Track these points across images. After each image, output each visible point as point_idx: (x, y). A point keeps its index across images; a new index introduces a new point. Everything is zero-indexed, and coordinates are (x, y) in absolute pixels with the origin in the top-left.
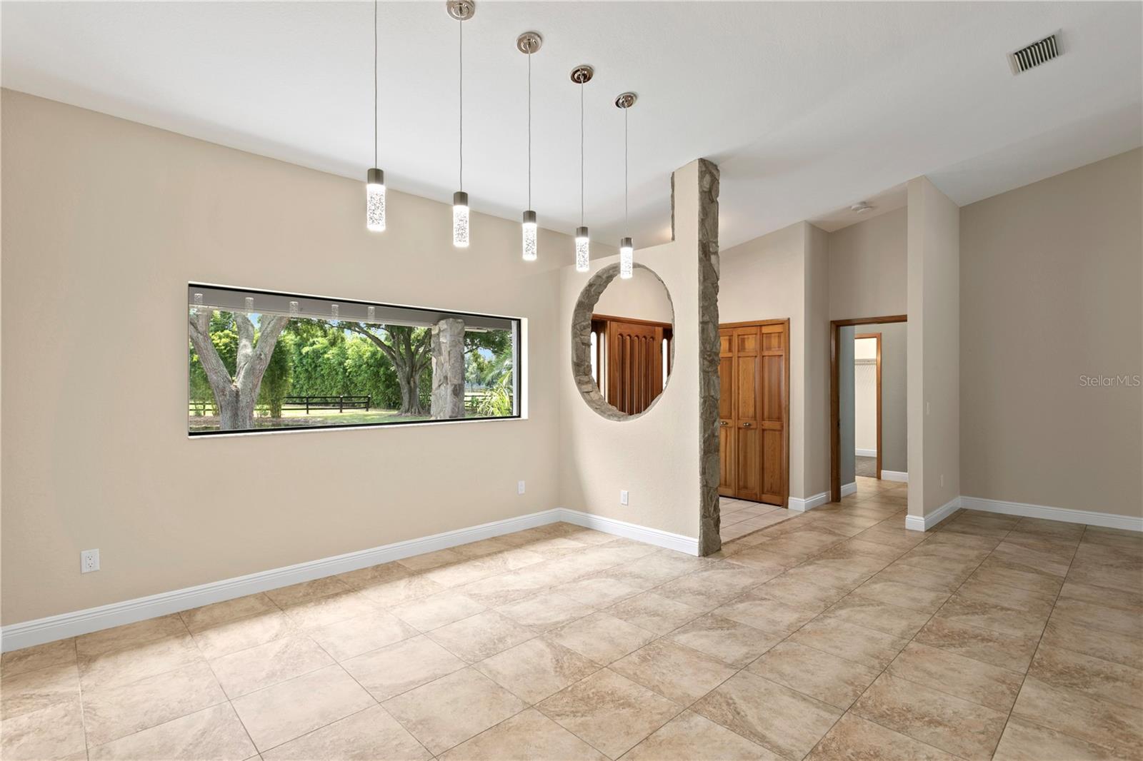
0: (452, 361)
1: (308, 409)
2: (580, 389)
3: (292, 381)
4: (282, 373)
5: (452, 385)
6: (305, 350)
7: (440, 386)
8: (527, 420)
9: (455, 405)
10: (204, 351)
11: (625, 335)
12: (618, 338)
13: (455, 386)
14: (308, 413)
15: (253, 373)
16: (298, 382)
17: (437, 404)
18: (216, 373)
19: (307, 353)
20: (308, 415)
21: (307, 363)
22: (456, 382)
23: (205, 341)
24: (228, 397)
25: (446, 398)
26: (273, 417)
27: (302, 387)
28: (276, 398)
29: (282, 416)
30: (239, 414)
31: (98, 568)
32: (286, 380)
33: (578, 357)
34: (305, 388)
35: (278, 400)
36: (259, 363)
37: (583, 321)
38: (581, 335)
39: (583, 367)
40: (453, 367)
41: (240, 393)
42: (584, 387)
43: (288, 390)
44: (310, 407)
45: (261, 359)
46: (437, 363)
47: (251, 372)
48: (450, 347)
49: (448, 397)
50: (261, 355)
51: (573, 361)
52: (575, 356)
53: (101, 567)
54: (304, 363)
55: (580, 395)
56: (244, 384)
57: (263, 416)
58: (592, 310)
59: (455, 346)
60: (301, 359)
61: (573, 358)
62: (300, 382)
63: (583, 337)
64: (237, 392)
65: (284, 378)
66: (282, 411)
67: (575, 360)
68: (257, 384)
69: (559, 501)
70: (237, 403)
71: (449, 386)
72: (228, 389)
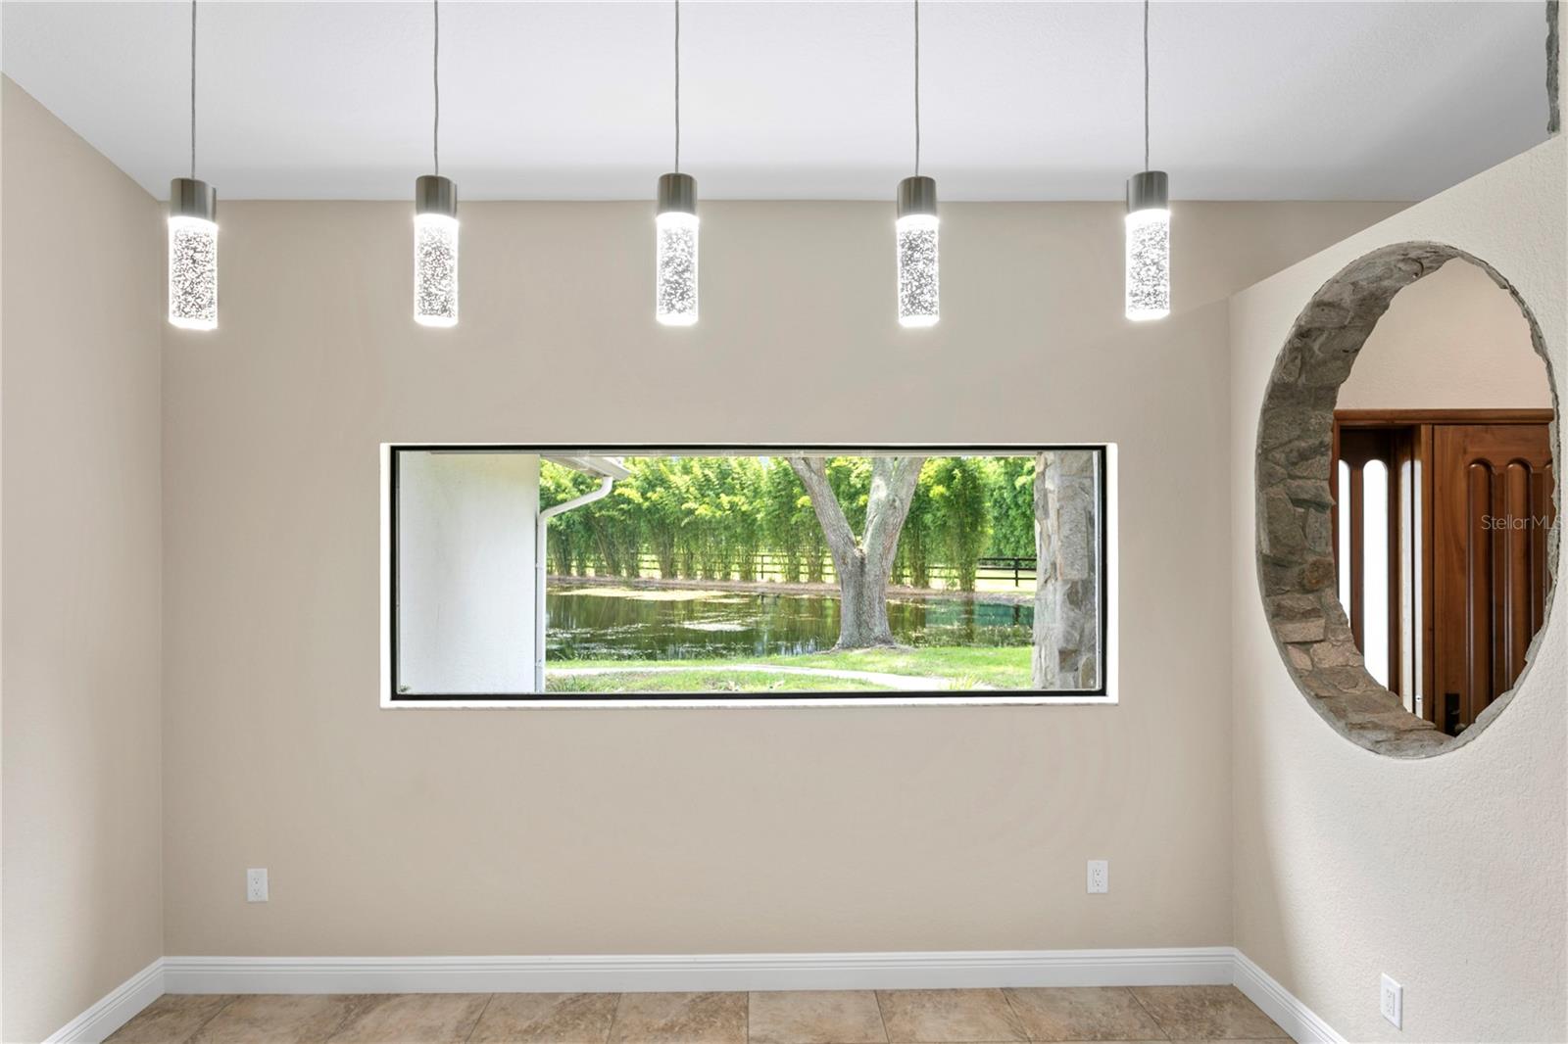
0: (1065, 531)
1: (1017, 579)
2: (1276, 632)
3: (991, 532)
4: (977, 520)
5: (1065, 582)
6: (1020, 482)
7: (1046, 582)
8: (1117, 705)
9: (1073, 626)
10: (819, 499)
11: (1497, 463)
12: (1469, 473)
13: (1074, 584)
14: (1017, 585)
15: (885, 529)
16: (1012, 532)
17: (1042, 618)
18: (834, 530)
19: (1023, 486)
20: (1017, 589)
21: (1024, 502)
22: (1076, 574)
23: (820, 484)
24: (850, 567)
25: (1054, 610)
26: (964, 590)
27: (1019, 542)
28: (966, 560)
29: (976, 590)
30: (865, 593)
31: (266, 897)
32: (982, 532)
33: (1274, 539)
34: (1022, 542)
35: (971, 563)
36: (892, 514)
37: (1299, 438)
38: (1293, 477)
39: (1296, 570)
40: (1067, 543)
41: (866, 561)
42: (1290, 626)
43: (986, 547)
44: (1021, 574)
45: (895, 508)
46: (1041, 533)
47: (882, 527)
48: (1059, 500)
49: (1058, 607)
50: (894, 501)
51: (1259, 552)
52: (1264, 537)
53: (269, 896)
54: (1020, 502)
55: (1276, 649)
56: (872, 546)
57: (950, 588)
58: (1334, 403)
59: (1072, 498)
60: (1015, 497)
61: (1259, 543)
62: (1016, 533)
63: (1295, 483)
64: (863, 559)
65: (979, 529)
66: (976, 580)
67: (1266, 550)
68: (889, 549)
69: (1227, 931)
70: (862, 576)
71: (1059, 583)
72: (849, 555)
